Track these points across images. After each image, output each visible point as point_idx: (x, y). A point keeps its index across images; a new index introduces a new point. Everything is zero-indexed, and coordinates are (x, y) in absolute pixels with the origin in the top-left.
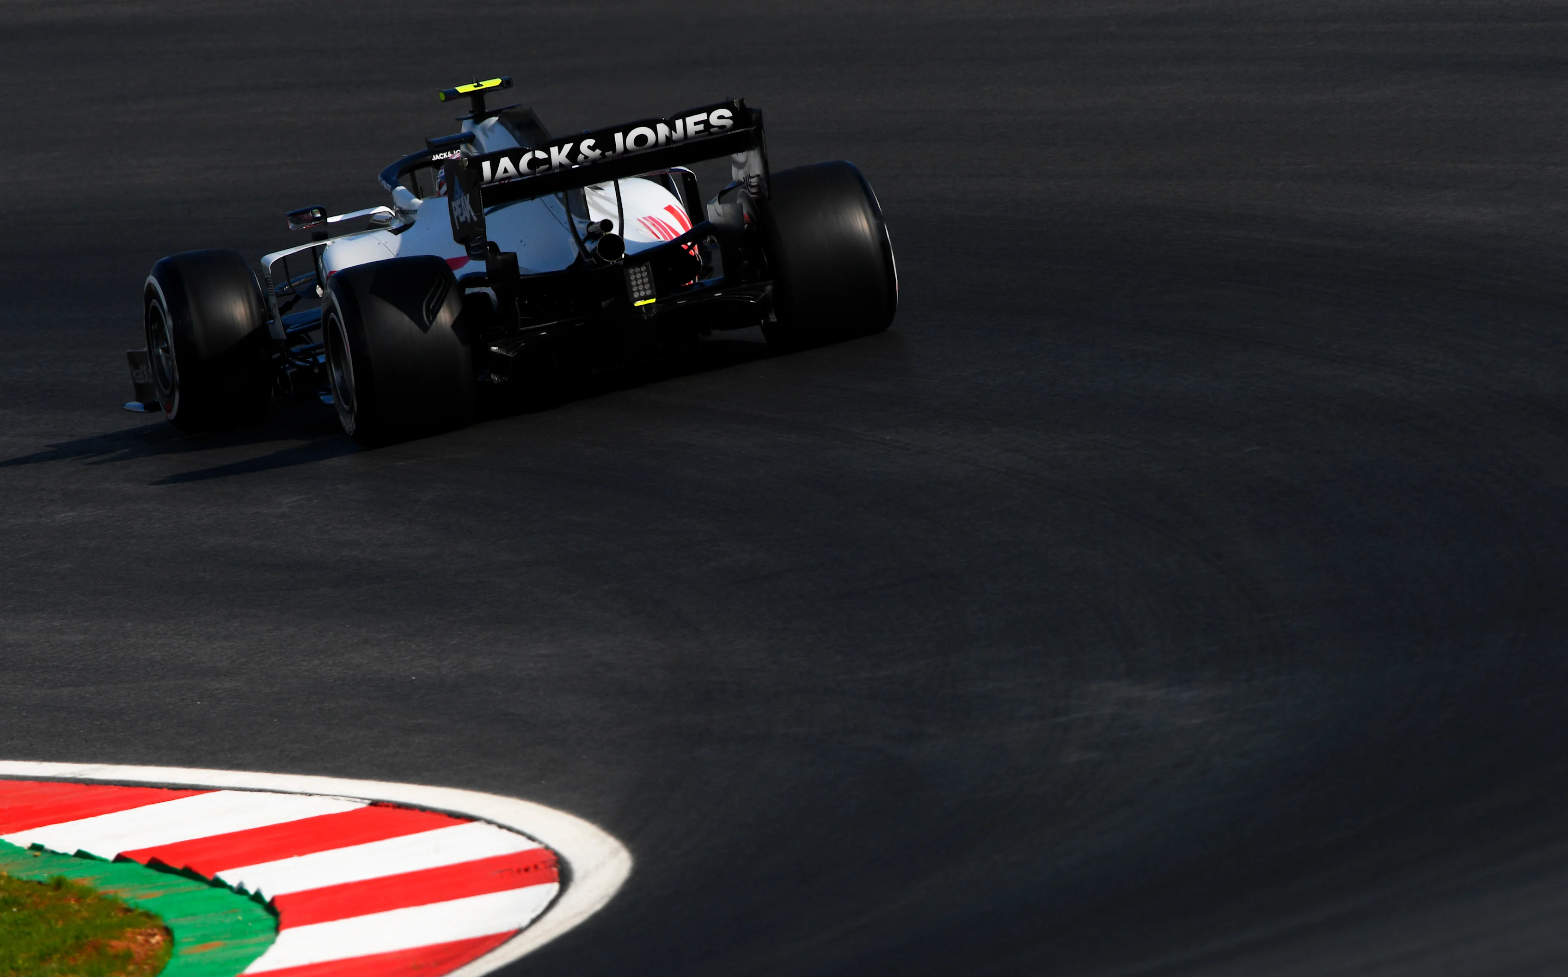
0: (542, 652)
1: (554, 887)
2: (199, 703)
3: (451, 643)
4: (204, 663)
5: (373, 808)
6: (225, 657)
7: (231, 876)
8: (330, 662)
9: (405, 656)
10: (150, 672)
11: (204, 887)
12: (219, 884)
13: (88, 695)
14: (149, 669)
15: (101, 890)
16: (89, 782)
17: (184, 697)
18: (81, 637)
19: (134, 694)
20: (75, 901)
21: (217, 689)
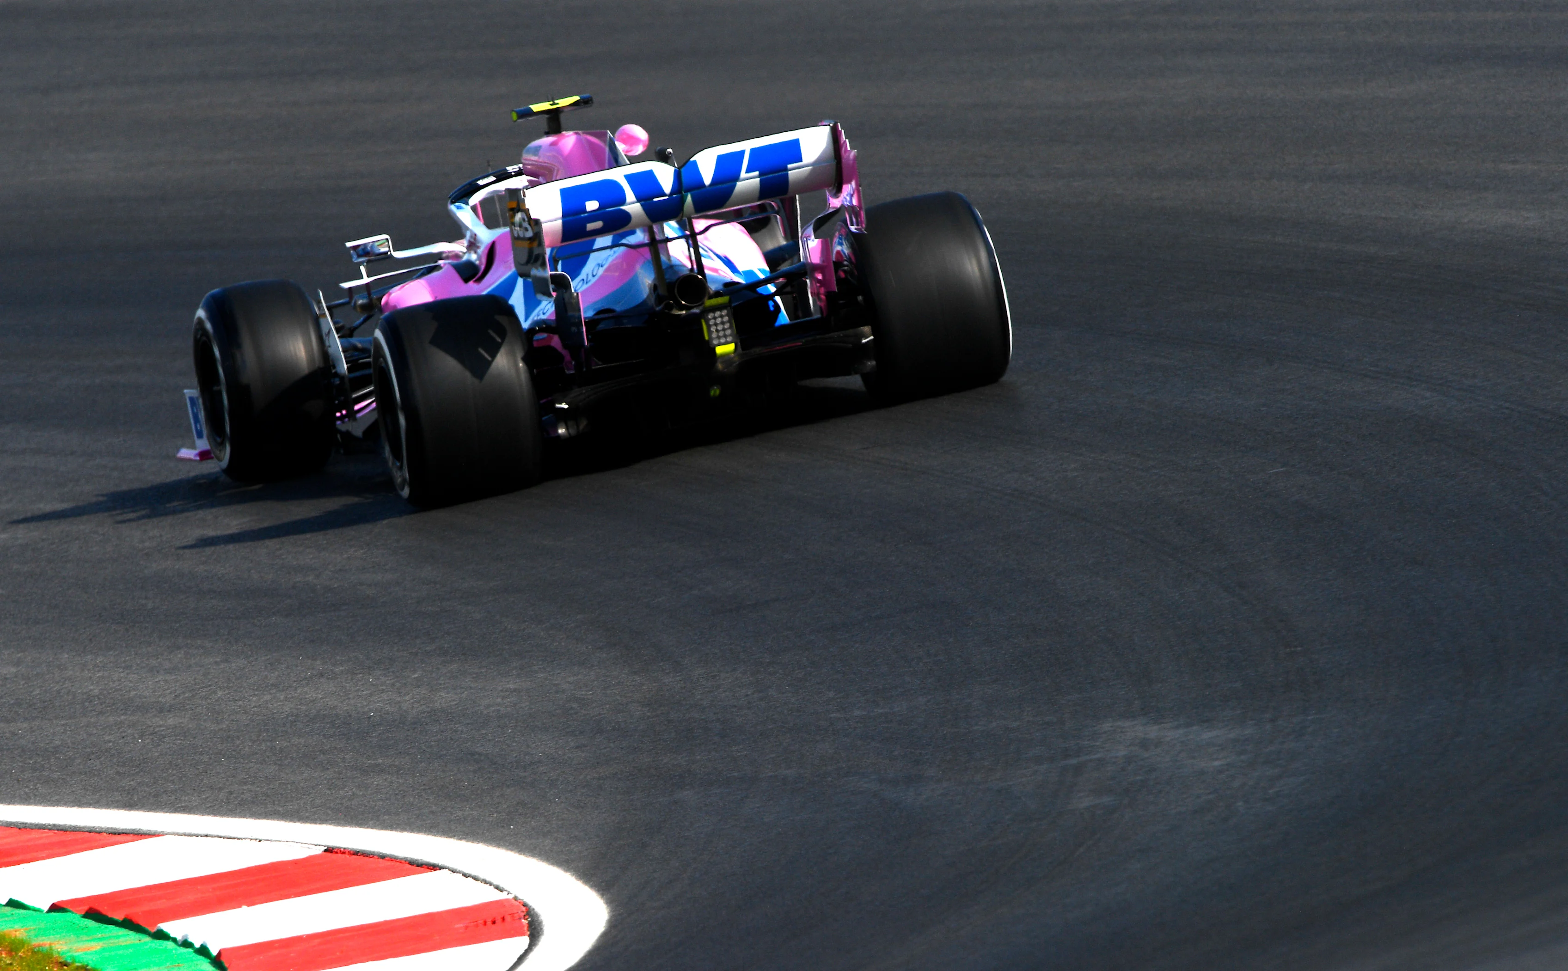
0: (512, 686)
1: (524, 941)
2: (140, 741)
3: (413, 677)
4: (146, 698)
5: (329, 854)
6: (168, 692)
7: (174, 928)
8: (282, 697)
9: (363, 691)
10: (87, 707)
11: (146, 939)
12: (161, 936)
13: (20, 732)
14: (87, 704)
15: (35, 942)
16: (21, 826)
17: (124, 734)
18: (13, 670)
19: (70, 731)
20: (6, 954)
21: (161, 726)
